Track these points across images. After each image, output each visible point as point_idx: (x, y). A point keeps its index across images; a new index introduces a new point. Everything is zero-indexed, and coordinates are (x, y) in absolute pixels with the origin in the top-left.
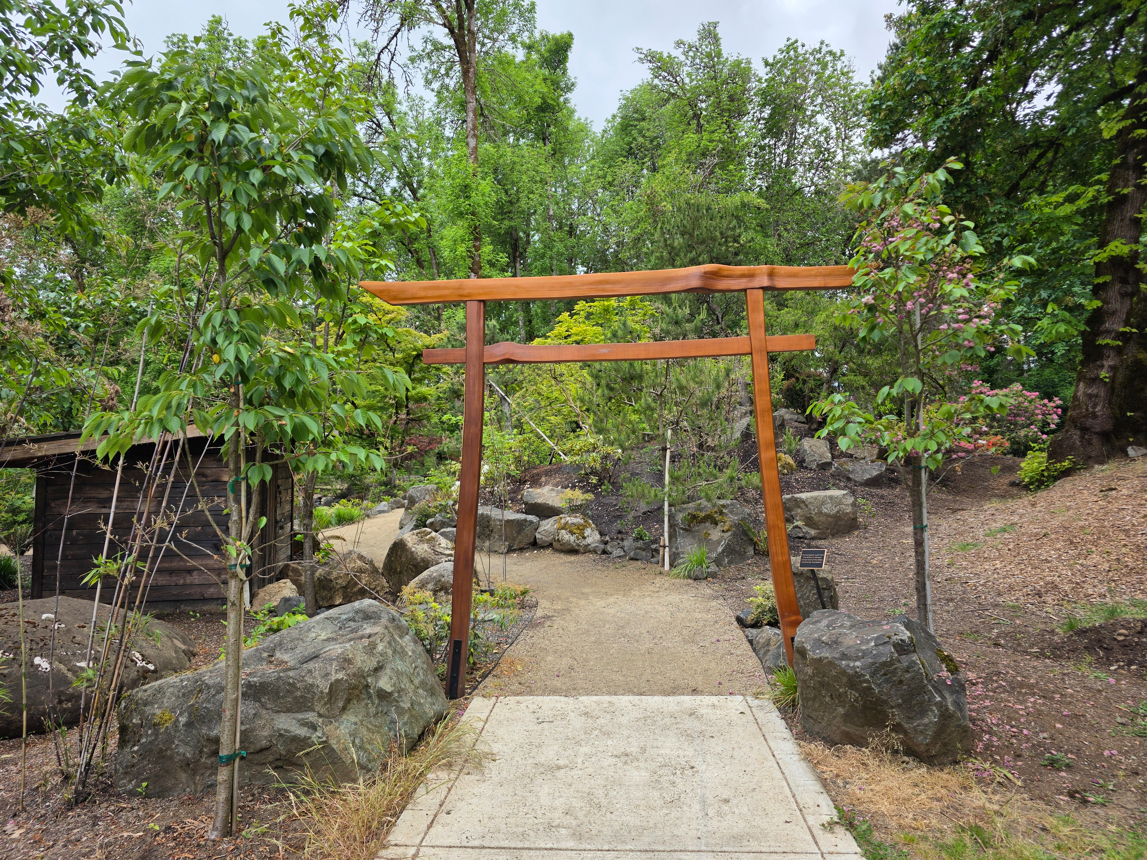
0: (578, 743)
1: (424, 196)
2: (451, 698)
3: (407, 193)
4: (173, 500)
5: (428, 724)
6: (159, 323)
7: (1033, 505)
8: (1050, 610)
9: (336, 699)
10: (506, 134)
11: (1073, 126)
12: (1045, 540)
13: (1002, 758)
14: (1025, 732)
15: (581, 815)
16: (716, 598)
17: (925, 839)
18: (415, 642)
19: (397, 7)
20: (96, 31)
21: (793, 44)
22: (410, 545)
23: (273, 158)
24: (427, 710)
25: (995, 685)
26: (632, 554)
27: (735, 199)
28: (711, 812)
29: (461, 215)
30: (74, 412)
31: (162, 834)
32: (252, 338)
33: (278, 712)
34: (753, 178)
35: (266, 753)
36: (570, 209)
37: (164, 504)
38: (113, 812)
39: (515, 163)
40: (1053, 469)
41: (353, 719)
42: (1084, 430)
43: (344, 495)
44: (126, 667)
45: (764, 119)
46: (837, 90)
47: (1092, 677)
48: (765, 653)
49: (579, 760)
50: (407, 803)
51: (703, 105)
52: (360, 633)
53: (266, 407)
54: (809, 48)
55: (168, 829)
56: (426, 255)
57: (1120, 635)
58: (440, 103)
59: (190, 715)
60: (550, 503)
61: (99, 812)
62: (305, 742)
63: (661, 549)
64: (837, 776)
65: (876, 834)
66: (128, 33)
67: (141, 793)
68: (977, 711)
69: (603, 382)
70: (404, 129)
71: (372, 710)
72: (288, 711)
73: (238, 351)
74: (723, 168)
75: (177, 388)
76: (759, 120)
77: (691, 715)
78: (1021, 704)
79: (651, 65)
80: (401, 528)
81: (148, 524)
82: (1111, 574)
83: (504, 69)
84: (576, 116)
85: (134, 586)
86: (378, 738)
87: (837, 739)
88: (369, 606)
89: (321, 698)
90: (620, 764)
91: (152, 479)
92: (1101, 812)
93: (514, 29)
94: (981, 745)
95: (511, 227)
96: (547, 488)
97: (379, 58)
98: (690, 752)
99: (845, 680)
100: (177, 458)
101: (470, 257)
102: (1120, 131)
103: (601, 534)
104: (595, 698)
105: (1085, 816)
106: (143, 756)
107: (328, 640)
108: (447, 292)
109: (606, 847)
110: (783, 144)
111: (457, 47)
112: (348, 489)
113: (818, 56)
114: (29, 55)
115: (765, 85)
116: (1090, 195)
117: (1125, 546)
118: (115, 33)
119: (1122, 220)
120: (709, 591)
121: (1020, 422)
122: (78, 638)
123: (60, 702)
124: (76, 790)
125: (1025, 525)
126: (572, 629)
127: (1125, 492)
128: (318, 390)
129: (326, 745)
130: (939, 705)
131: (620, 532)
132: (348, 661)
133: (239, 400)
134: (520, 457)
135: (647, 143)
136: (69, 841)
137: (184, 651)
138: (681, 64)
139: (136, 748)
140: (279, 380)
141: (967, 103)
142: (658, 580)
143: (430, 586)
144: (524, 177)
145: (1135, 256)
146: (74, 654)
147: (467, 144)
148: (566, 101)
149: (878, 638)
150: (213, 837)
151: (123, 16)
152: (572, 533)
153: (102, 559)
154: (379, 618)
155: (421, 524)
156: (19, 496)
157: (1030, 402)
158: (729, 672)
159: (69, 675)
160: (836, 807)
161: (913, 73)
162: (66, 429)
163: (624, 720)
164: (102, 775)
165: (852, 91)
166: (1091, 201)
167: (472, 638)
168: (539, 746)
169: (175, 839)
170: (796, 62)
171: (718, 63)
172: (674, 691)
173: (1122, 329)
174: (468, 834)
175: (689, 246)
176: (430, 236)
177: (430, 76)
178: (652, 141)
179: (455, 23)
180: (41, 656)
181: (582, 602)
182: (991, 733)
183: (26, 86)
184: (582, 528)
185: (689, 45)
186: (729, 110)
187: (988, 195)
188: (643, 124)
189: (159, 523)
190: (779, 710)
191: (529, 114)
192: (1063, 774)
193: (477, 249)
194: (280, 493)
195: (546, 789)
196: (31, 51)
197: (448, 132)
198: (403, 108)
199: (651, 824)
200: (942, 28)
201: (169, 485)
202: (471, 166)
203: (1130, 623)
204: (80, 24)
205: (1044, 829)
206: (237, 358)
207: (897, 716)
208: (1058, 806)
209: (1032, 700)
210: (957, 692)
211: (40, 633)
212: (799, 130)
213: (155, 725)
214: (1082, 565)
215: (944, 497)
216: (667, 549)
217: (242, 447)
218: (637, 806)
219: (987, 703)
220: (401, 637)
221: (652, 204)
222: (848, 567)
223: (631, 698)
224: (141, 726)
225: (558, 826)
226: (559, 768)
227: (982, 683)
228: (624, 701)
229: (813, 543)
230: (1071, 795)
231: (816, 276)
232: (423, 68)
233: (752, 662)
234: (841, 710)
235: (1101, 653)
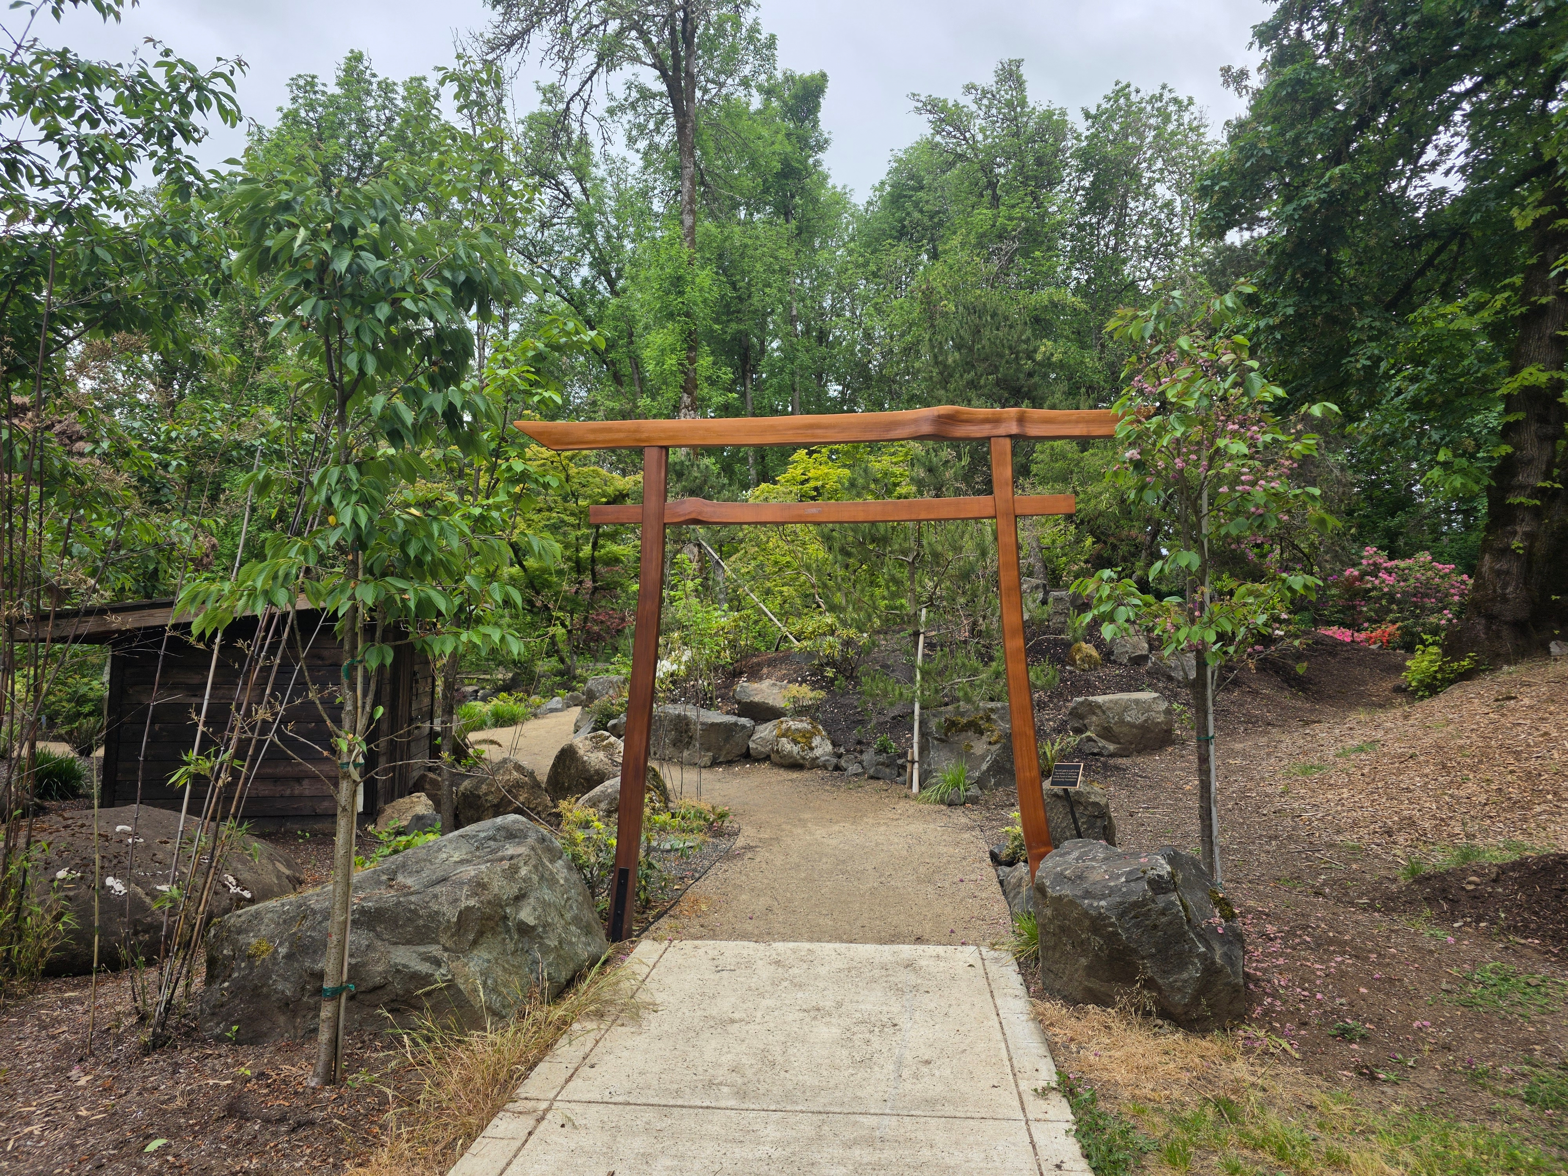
0: (762, 995)
1: (624, 290)
2: (613, 941)
3: (602, 286)
4: (281, 686)
5: (581, 967)
6: (267, 478)
7: (1406, 718)
8: (1398, 852)
9: (466, 931)
10: (736, 206)
11: (1477, 211)
12: (1411, 763)
13: (1283, 1026)
14: (1319, 996)
15: (749, 1073)
16: (972, 828)
17: (1159, 1111)
18: (570, 869)
19: (592, 42)
20: (201, 109)
21: (1123, 89)
22: (581, 752)
23: (403, 289)
24: (579, 951)
25: (1297, 940)
26: (872, 771)
27: (1043, 296)
28: (906, 1073)
29: (671, 316)
30: (161, 575)
31: (254, 1081)
32: (374, 499)
33: (395, 944)
34: (1068, 269)
35: (380, 992)
36: (821, 307)
37: (268, 692)
38: (197, 1058)
39: (746, 246)
40: (1448, 670)
41: (486, 956)
42: (1491, 618)
43: (508, 688)
44: (216, 893)
45: (1083, 188)
46: (1184, 150)
47: (1427, 935)
48: (1015, 897)
49: (759, 1014)
50: (544, 1055)
51: (1002, 170)
52: (500, 854)
53: (388, 579)
54: (1146, 93)
55: (261, 1075)
56: (626, 369)
57: (1469, 883)
58: (646, 168)
59: (291, 945)
60: (770, 702)
61: (181, 1058)
62: (427, 979)
63: (909, 765)
64: (1072, 1040)
65: (1101, 1104)
66: (239, 111)
67: (230, 1039)
68: (1265, 971)
69: (837, 545)
70: (600, 200)
71: (511, 946)
72: (409, 942)
73: (355, 514)
74: (1026, 255)
75: (285, 556)
76: (1077, 190)
77: (907, 967)
78: (1322, 964)
79: (931, 117)
80: (576, 731)
81: (248, 713)
82: (1487, 808)
83: (732, 123)
84: (830, 183)
85: (230, 787)
86: (516, 981)
87: (1079, 997)
88: (514, 822)
89: (448, 928)
90: (808, 1019)
91: (254, 660)
92: (1389, 1091)
93: (747, 70)
94: (1259, 1010)
95: (740, 332)
96: (767, 683)
97: (568, 108)
98: (896, 1008)
99: (1087, 923)
100: (285, 636)
101: (683, 372)
102: (1536, 222)
103: (834, 744)
104: (791, 945)
105: (1370, 1094)
106: (234, 994)
107: (462, 862)
108: (621, 435)
109: (773, 1107)
110: (1109, 223)
111: (671, 95)
112: (513, 679)
113: (1159, 104)
114: (120, 141)
115: (1085, 144)
116: (1498, 305)
117: (1512, 772)
118: (224, 112)
119: (1540, 339)
120: (964, 820)
121: (1429, 605)
122: (160, 856)
123: (136, 933)
124: (154, 1033)
125: (1389, 743)
126: (778, 863)
127: (1527, 701)
128: (452, 559)
129: (451, 985)
130: (1203, 957)
131: (859, 742)
132: (483, 886)
133: (357, 569)
134: (735, 640)
135: (926, 220)
136: (144, 1089)
137: (288, 877)
138: (971, 116)
139: (226, 984)
140: (403, 546)
141: (1326, 185)
142: (902, 805)
143: (603, 805)
144: (758, 265)
145: (1558, 386)
146: (154, 875)
147: (682, 222)
148: (817, 163)
149: (1130, 872)
150: (313, 1084)
151: (234, 90)
152: (796, 742)
153: (193, 755)
154: (526, 837)
155: (601, 725)
156: (86, 680)
157: (1442, 577)
158: (967, 918)
159: (148, 900)
160: (1059, 1073)
161: (1254, 146)
162: (148, 596)
163: (823, 971)
164: (184, 1016)
165: (1204, 153)
166: (1497, 313)
167: (644, 867)
168: (714, 997)
169: (268, 1086)
170: (1128, 113)
171: (1022, 114)
172: (894, 939)
173: (1540, 484)
174: (612, 1090)
175: (967, 363)
176: (632, 342)
177: (634, 133)
178: (931, 218)
179: (670, 62)
180: (115, 876)
181: (800, 831)
182: (1275, 995)
183: (116, 178)
184: (808, 736)
185: (983, 90)
186: (1036, 178)
187: (1357, 305)
188: (920, 194)
189: (262, 714)
190: (1019, 964)
191: (765, 181)
192: (1355, 1046)
193: (692, 361)
194: (417, 682)
195: (713, 1044)
196: (122, 135)
197: (657, 206)
198: (600, 172)
199: (831, 1085)
200: (1293, 87)
201: (275, 669)
202: (686, 251)
203: (1484, 868)
204: (182, 100)
205: (1310, 1107)
206: (354, 520)
207: (1149, 968)
208: (1337, 1082)
209: (1339, 959)
210: (1230, 942)
211: (113, 848)
212: (1132, 204)
213: (249, 957)
214: (1451, 796)
215: (1299, 704)
216: (916, 765)
217: (359, 624)
218: (819, 1065)
219: (1281, 961)
220: (552, 861)
221: (929, 303)
222: (1151, 793)
223: (837, 945)
224: (234, 957)
225: (721, 1084)
226: (733, 1021)
227: (1282, 938)
228: (827, 949)
229: (1111, 762)
230: (1359, 1070)
231: (1077, 422)
232: (625, 122)
233: (999, 907)
234: (1084, 961)
235: (1445, 907)
